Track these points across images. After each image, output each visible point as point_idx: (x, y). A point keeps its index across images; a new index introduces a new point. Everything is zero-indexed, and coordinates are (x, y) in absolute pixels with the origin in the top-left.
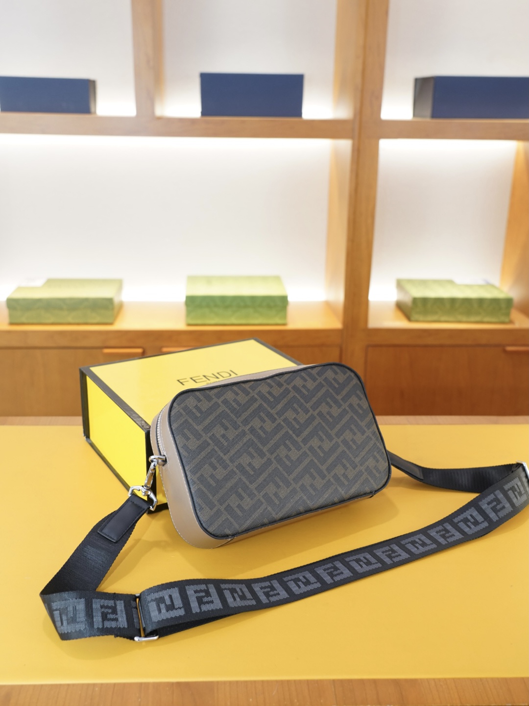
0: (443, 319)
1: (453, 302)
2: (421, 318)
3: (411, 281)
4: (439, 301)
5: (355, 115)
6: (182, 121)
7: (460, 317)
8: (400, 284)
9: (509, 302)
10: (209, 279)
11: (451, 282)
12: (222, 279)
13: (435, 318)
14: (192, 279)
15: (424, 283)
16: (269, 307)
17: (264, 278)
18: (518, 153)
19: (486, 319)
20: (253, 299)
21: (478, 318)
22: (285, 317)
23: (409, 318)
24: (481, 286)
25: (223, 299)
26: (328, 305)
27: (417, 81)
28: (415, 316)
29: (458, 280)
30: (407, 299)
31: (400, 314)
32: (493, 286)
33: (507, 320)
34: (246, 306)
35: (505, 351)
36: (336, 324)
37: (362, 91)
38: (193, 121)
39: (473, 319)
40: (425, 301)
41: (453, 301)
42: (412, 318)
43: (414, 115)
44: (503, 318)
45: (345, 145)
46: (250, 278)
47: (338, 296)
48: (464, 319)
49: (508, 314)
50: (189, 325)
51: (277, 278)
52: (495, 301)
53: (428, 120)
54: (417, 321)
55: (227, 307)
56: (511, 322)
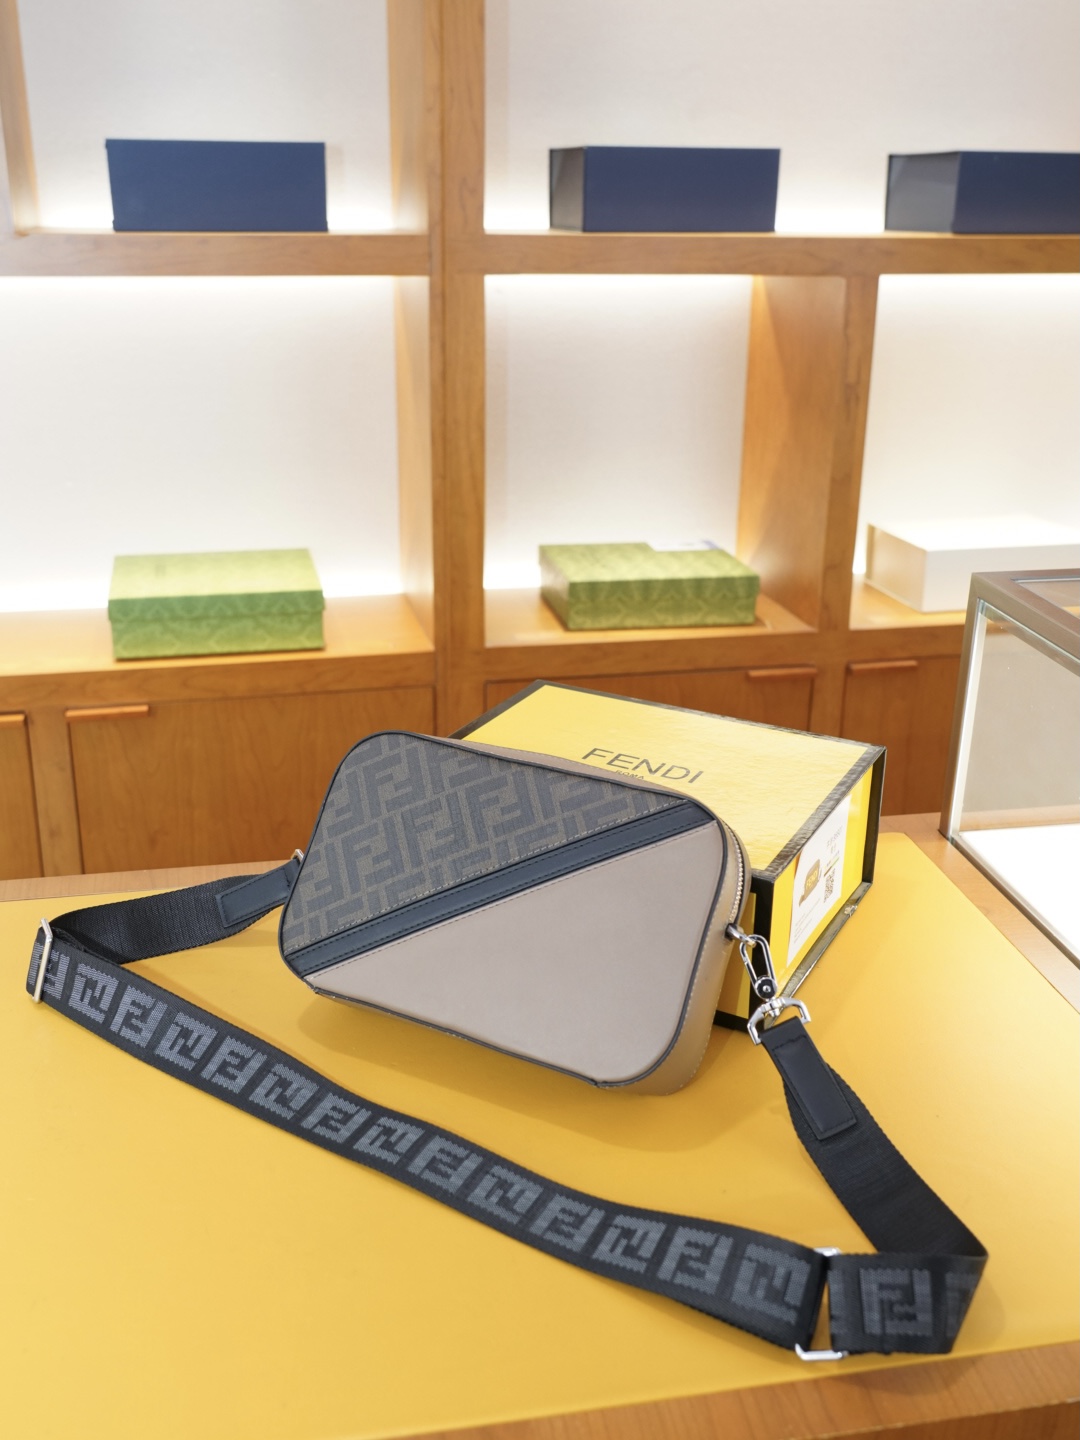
0: (629, 622)
1: (648, 590)
2: (589, 624)
3: (565, 549)
4: (620, 588)
5: (431, 226)
6: (73, 239)
7: (661, 618)
8: (546, 555)
9: (751, 582)
10: (160, 563)
11: (643, 548)
12: (188, 560)
13: (614, 621)
14: (125, 563)
15: (591, 551)
16: (285, 615)
17: (275, 556)
18: (755, 294)
19: (710, 620)
20: (251, 599)
21: (695, 619)
22: (320, 634)
23: (565, 625)
24: (698, 554)
25: (189, 603)
26: (407, 601)
27: (553, 153)
28: (576, 620)
29: (657, 545)
30: (559, 584)
31: (548, 615)
32: (723, 553)
33: (750, 619)
34: (237, 617)
35: (748, 678)
36: (424, 643)
37: (443, 177)
38: (97, 241)
39: (686, 621)
40: (593, 587)
41: (646, 585)
42: (571, 625)
43: (552, 225)
44: (742, 616)
45: (418, 285)
46: (246, 557)
47: (423, 584)
48: (670, 621)
49: (751, 608)
50: (121, 660)
51: (302, 555)
52: (726, 583)
53: (579, 234)
54: (581, 630)
55: (197, 620)
56: (758, 622)
